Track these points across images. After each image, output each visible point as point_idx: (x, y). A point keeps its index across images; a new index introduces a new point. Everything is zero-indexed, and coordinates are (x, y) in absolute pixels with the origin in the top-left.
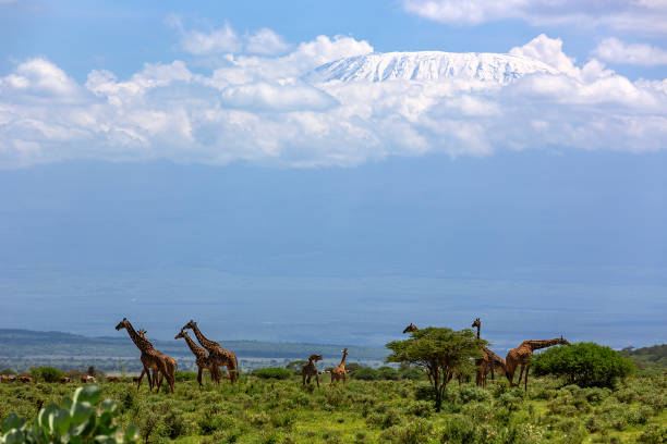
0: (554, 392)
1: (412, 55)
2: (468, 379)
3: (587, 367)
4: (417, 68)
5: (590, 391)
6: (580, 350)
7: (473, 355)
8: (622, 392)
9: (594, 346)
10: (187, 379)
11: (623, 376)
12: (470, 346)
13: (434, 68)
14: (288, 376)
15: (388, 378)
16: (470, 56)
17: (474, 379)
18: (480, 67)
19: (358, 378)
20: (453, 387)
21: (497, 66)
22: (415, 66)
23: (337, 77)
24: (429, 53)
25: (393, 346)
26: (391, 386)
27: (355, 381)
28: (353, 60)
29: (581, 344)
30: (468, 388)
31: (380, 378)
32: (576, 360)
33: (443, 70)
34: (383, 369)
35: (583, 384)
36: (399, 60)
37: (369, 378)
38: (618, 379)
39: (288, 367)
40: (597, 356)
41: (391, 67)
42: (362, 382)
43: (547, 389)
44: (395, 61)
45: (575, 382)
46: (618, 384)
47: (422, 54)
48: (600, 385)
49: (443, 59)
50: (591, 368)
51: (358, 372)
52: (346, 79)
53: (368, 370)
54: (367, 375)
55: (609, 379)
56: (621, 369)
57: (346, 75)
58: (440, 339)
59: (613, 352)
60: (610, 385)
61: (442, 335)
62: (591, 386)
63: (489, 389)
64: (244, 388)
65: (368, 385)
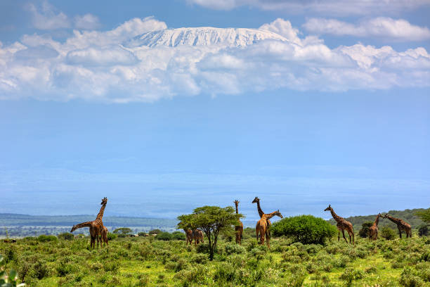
0: (286, 247)
1: (193, 30)
2: (230, 239)
3: (307, 231)
4: (197, 38)
5: (309, 247)
6: (303, 220)
7: (233, 224)
8: (330, 247)
9: (311, 218)
10: (49, 240)
11: (331, 236)
12: (232, 218)
13: (208, 38)
14: (114, 238)
15: (179, 239)
16: (231, 30)
17: (234, 239)
18: (237, 37)
19: (160, 239)
20: (221, 244)
21: (248, 36)
22: (195, 37)
23: (146, 44)
24: (205, 28)
25: (182, 218)
26: (181, 244)
27: (158, 241)
28: (155, 33)
29: (304, 216)
30: (230, 245)
31: (174, 239)
32: (300, 226)
33: (213, 39)
34: (176, 233)
35: (305, 242)
36: (185, 33)
37: (167, 239)
38: (327, 238)
39: (114, 232)
40: (313, 224)
41: (180, 37)
42: (162, 241)
43: (281, 245)
44: (182, 33)
45: (300, 241)
46: (327, 242)
47: (200, 29)
48: (315, 242)
49: (213, 32)
50: (310, 231)
51: (160, 235)
52: (151, 45)
53: (166, 234)
54: (166, 237)
55: (321, 239)
56: (329, 232)
57: (151, 43)
58: (212, 214)
59: (324, 222)
60: (321, 242)
61: (213, 211)
62: (310, 243)
63: (244, 245)
64: (86, 246)
65: (166, 244)
